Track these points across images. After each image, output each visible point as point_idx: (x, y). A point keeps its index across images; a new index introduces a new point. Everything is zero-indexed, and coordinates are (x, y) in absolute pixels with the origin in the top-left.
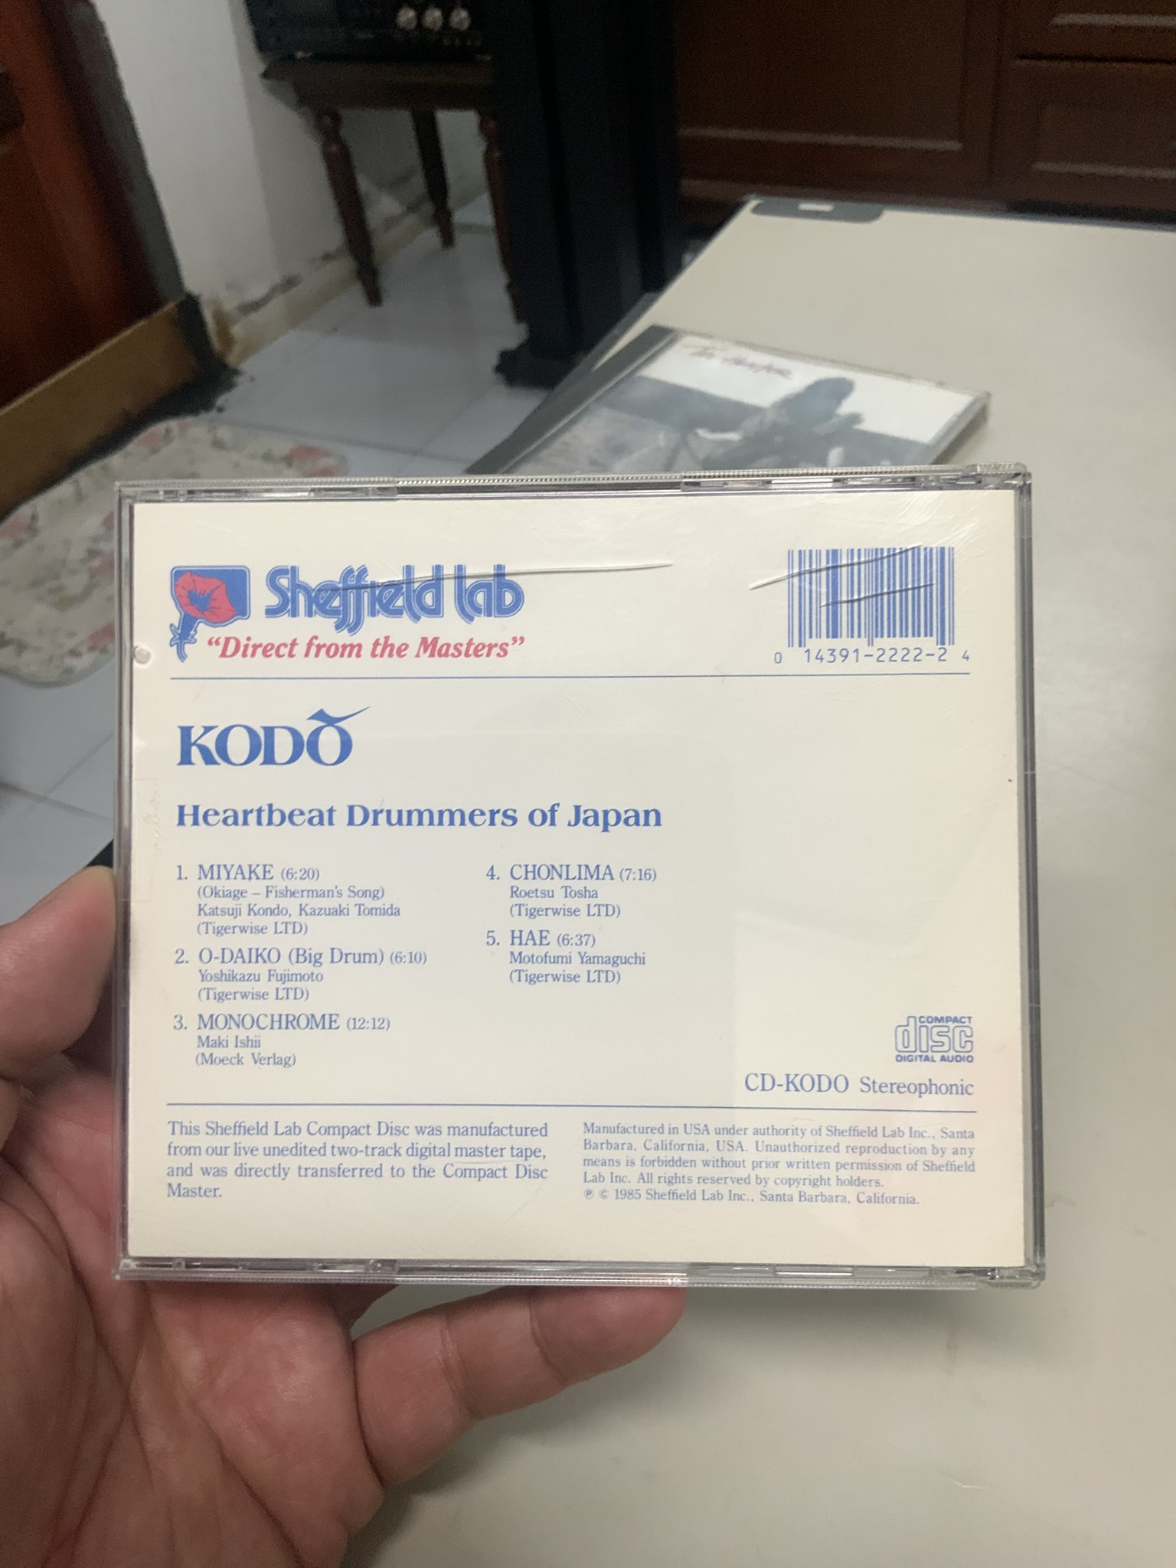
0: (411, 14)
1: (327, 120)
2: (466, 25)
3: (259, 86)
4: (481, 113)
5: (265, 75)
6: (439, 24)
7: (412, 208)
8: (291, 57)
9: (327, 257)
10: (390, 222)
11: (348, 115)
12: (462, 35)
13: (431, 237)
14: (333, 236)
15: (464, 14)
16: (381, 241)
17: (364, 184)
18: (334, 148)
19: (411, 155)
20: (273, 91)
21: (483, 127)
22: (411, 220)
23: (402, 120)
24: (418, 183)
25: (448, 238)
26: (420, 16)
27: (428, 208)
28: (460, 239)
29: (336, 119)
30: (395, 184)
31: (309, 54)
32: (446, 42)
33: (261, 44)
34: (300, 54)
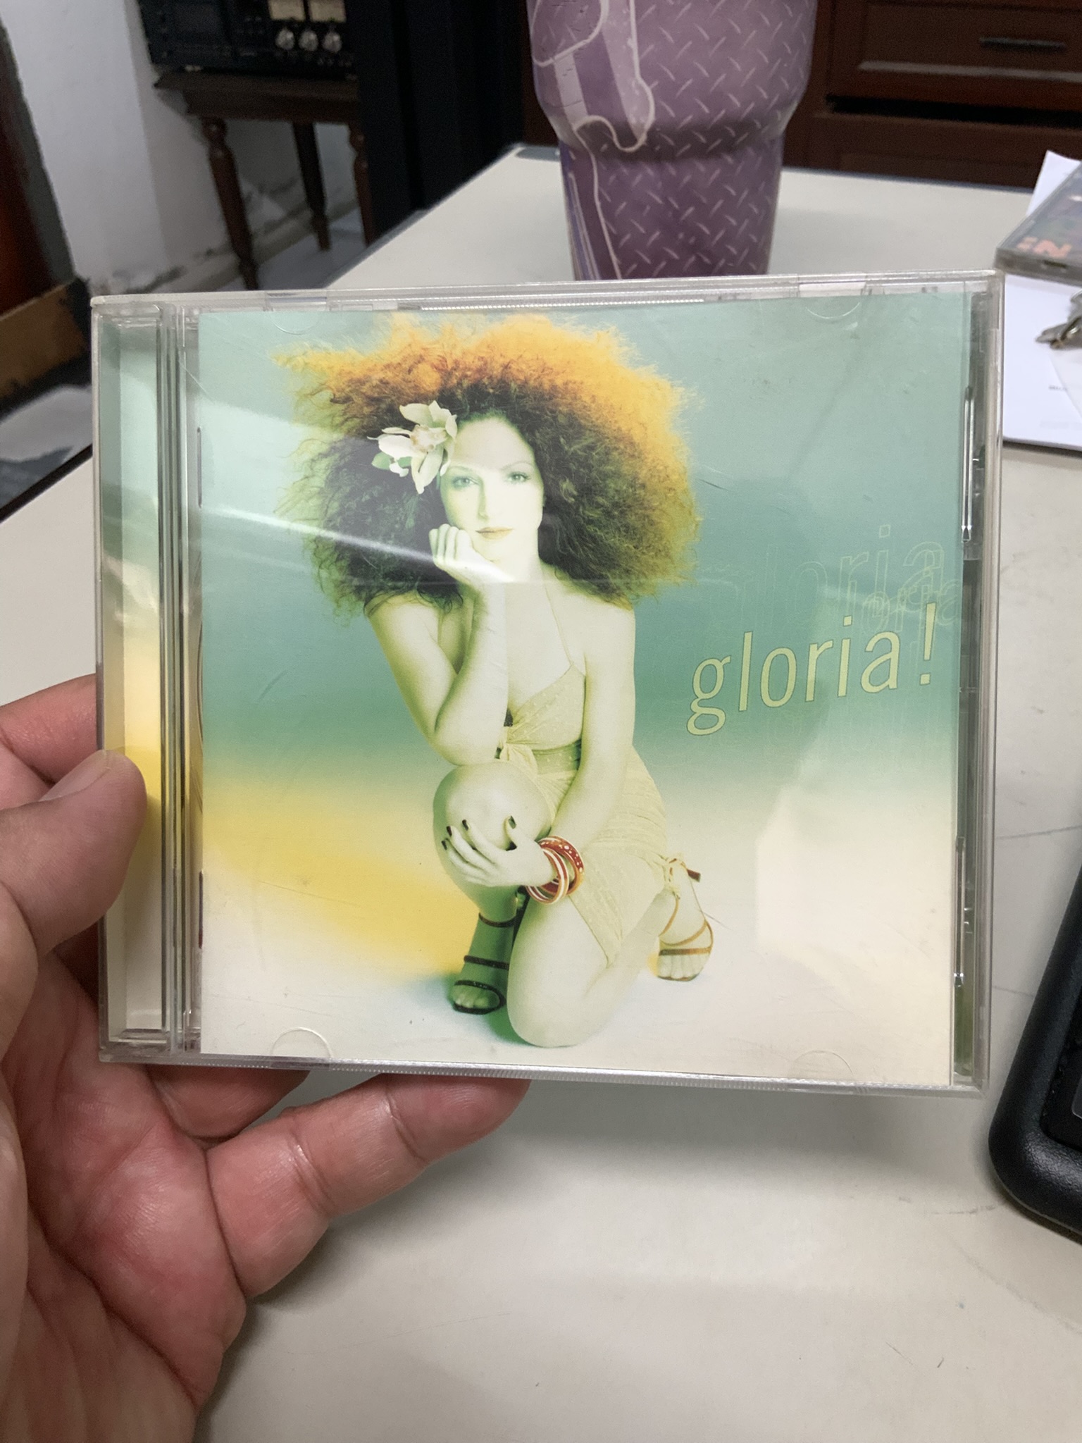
0: (290, 36)
1: (214, 128)
2: (338, 47)
3: (152, 93)
4: (351, 128)
5: (156, 85)
6: (314, 47)
7: (293, 214)
8: (182, 70)
9: (210, 253)
10: (272, 226)
11: (231, 124)
12: (336, 56)
13: (311, 241)
14: (217, 234)
15: (336, 38)
16: (262, 241)
17: (246, 187)
18: (220, 154)
19: (293, 165)
20: (163, 99)
21: (353, 141)
22: (292, 225)
23: (284, 131)
24: (299, 191)
25: (324, 243)
26: (297, 37)
27: (308, 214)
28: (337, 244)
29: (222, 127)
30: (277, 192)
31: (198, 68)
32: (321, 62)
33: (155, 55)
34: (189, 68)
